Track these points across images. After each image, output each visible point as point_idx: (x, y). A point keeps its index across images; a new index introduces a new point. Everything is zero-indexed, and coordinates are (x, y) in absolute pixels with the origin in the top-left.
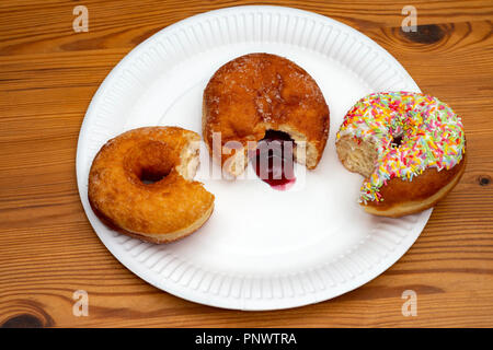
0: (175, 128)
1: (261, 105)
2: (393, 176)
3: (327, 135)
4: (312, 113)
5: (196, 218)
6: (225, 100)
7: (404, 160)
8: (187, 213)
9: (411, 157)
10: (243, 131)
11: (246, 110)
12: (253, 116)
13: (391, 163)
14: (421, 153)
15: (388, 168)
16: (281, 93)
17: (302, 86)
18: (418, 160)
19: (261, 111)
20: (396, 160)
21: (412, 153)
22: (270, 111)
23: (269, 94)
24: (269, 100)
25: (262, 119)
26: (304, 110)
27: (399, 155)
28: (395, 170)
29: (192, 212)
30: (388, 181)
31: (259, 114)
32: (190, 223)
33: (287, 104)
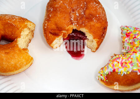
0: (23, 19)
1: (73, 16)
2: (114, 71)
3: (104, 37)
4: (98, 25)
5: (20, 68)
6: (55, 10)
7: (122, 64)
8: (16, 65)
9: (126, 63)
10: (61, 28)
11: (65, 18)
12: (67, 21)
13: (115, 63)
14: (131, 62)
15: (113, 65)
16: (84, 12)
17: (96, 10)
18: (129, 66)
19: (72, 19)
20: (118, 62)
21: (127, 61)
22: (77, 20)
23: (78, 11)
24: (77, 14)
25: (72, 23)
26: (94, 22)
27: (120, 60)
28: (116, 68)
29: (18, 65)
30: (111, 72)
31: (71, 21)
32: (16, 70)
33: (87, 18)
